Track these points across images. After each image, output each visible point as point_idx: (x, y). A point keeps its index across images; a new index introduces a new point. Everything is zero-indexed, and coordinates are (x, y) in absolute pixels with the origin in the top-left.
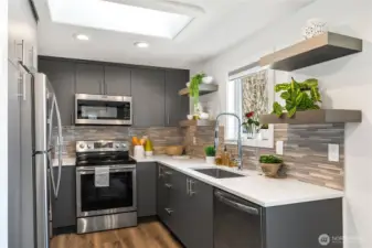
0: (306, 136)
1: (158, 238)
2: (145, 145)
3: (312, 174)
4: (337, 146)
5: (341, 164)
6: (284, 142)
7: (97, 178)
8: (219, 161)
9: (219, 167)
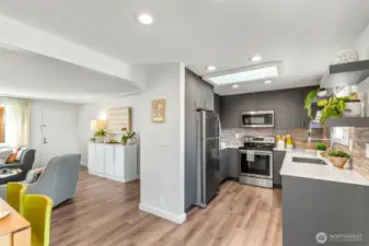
7: (248, 156)
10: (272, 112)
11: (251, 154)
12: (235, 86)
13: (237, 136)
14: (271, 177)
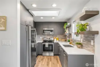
0: (87, 38)
1: (57, 59)
2: (57, 39)
3: (88, 48)
4: (93, 41)
5: (94, 46)
6: (83, 39)
7: (46, 45)
8: (70, 43)
9: (70, 45)
10: (53, 29)
11: (47, 44)
12: (42, 18)
13: (41, 37)
14: (53, 52)
